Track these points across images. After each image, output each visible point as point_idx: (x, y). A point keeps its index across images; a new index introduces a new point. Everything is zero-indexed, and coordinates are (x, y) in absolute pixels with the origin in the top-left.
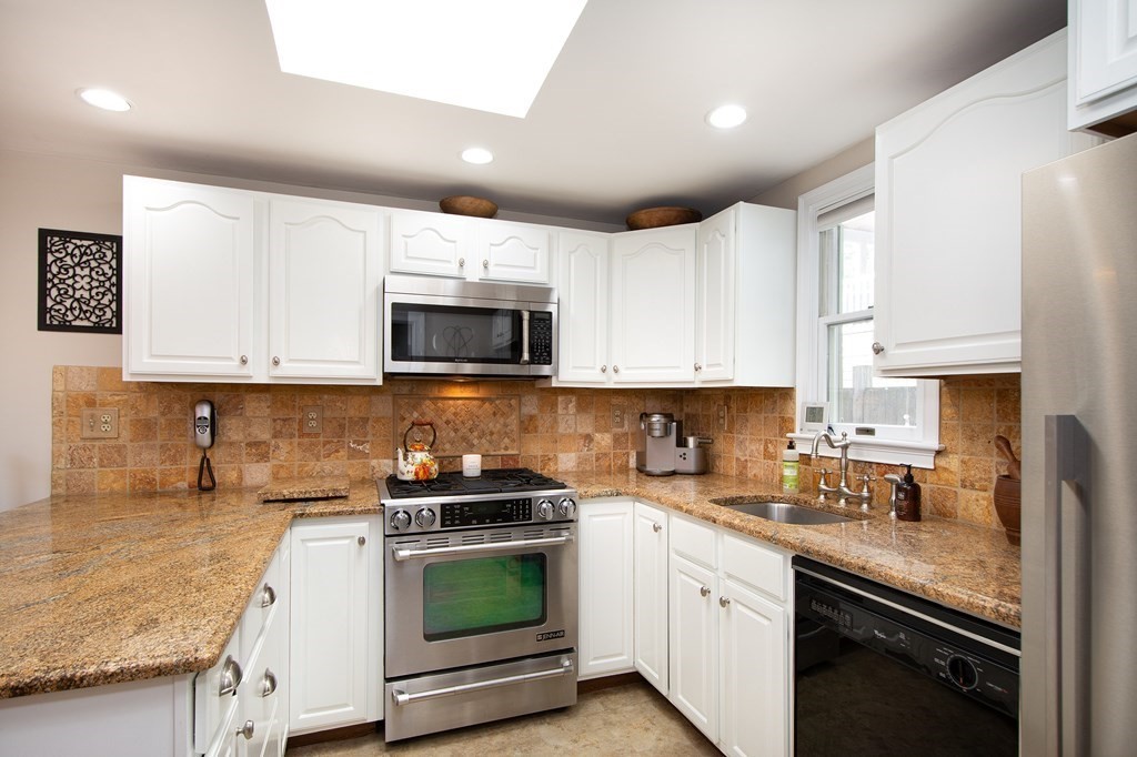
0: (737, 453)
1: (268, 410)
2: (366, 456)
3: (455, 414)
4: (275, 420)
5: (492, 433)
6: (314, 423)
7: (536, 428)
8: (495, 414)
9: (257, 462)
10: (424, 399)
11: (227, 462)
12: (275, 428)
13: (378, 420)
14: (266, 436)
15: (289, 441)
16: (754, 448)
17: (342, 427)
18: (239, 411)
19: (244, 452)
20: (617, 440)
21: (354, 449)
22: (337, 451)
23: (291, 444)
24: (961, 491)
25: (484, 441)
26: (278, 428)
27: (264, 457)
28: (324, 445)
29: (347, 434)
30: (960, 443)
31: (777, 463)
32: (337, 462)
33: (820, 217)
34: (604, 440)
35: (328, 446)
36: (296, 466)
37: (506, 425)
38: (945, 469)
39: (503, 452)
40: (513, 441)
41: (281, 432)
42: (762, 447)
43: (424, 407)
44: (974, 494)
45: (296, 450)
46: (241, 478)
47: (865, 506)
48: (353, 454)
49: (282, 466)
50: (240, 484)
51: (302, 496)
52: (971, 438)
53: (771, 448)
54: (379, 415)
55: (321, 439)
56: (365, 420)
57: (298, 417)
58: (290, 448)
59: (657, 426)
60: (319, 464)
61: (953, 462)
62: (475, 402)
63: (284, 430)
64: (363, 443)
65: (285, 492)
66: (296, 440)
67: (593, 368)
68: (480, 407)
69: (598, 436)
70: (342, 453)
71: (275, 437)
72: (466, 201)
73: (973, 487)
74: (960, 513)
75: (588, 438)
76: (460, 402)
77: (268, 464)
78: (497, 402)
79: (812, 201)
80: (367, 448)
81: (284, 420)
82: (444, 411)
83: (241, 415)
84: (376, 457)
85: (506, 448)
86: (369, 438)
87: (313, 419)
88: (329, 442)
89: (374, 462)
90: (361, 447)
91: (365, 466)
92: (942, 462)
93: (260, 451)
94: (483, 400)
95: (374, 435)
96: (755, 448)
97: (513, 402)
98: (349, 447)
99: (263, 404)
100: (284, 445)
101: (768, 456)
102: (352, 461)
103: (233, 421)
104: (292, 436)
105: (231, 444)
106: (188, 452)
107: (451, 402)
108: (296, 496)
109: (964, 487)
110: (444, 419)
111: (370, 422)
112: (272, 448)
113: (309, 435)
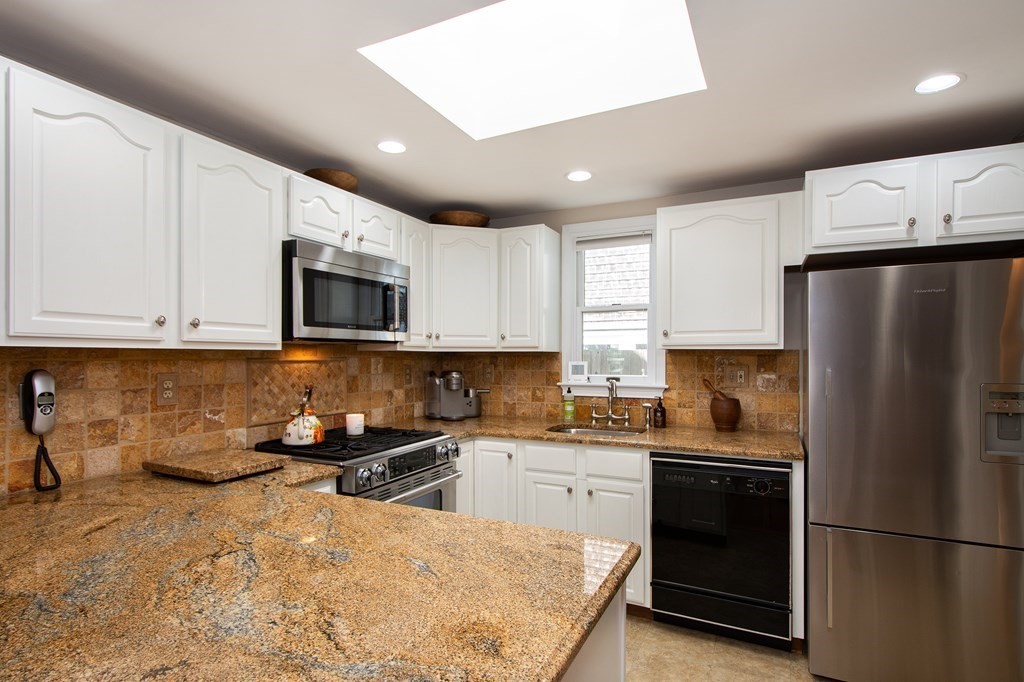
0: (507, 399)
1: (116, 381)
2: (221, 426)
3: (299, 377)
4: (124, 393)
5: (327, 395)
6: (169, 394)
7: (357, 387)
8: (329, 376)
9: (103, 445)
10: (274, 362)
11: (63, 450)
12: (123, 402)
13: (232, 386)
14: (112, 412)
15: (140, 416)
16: (522, 394)
17: (197, 395)
18: (79, 383)
19: (86, 435)
20: (407, 394)
21: (210, 420)
22: (193, 424)
23: (143, 419)
24: (678, 409)
25: (321, 402)
26: (128, 402)
27: (111, 439)
28: (180, 418)
29: (203, 403)
30: (678, 384)
31: (545, 403)
32: (193, 436)
33: (578, 242)
34: (399, 394)
35: (184, 419)
36: (149, 446)
37: (337, 386)
38: (669, 398)
39: (335, 412)
40: (342, 400)
41: (131, 406)
42: (530, 393)
43: (273, 371)
44: (685, 410)
45: (149, 426)
46: (81, 468)
47: (627, 424)
48: (210, 425)
49: (133, 448)
50: (81, 477)
51: (253, 471)
52: (683, 381)
53: (539, 393)
54: (234, 381)
55: (177, 411)
56: (220, 387)
57: (151, 387)
58: (141, 424)
59: (454, 382)
60: (174, 440)
61: (673, 394)
62: (314, 365)
63: (135, 404)
64: (219, 412)
65: (239, 469)
66: (149, 415)
67: (421, 335)
68: (318, 369)
69: (396, 392)
70: (198, 425)
71: (124, 412)
72: (344, 176)
73: (685, 406)
74: (678, 421)
75: (390, 394)
76: (303, 365)
77: (116, 447)
78: (331, 364)
79: (573, 231)
80: (221, 418)
81: (135, 392)
82: (290, 375)
83: (81, 387)
84: (232, 427)
85: (337, 408)
86: (225, 406)
87: (168, 389)
88: (185, 415)
89: (229, 433)
90: (216, 417)
91: (221, 437)
92: (667, 395)
93: (105, 431)
94: (320, 362)
95: (229, 403)
96: (524, 394)
97: (342, 364)
98: (205, 418)
99: (109, 373)
100: (134, 421)
101: (535, 398)
102: (208, 434)
103: (71, 396)
104: (144, 410)
105: (69, 426)
106: (8, 442)
107: (296, 365)
108: (248, 472)
109: (680, 406)
110: (290, 382)
111: (226, 390)
112: (121, 427)
113: (163, 407)
